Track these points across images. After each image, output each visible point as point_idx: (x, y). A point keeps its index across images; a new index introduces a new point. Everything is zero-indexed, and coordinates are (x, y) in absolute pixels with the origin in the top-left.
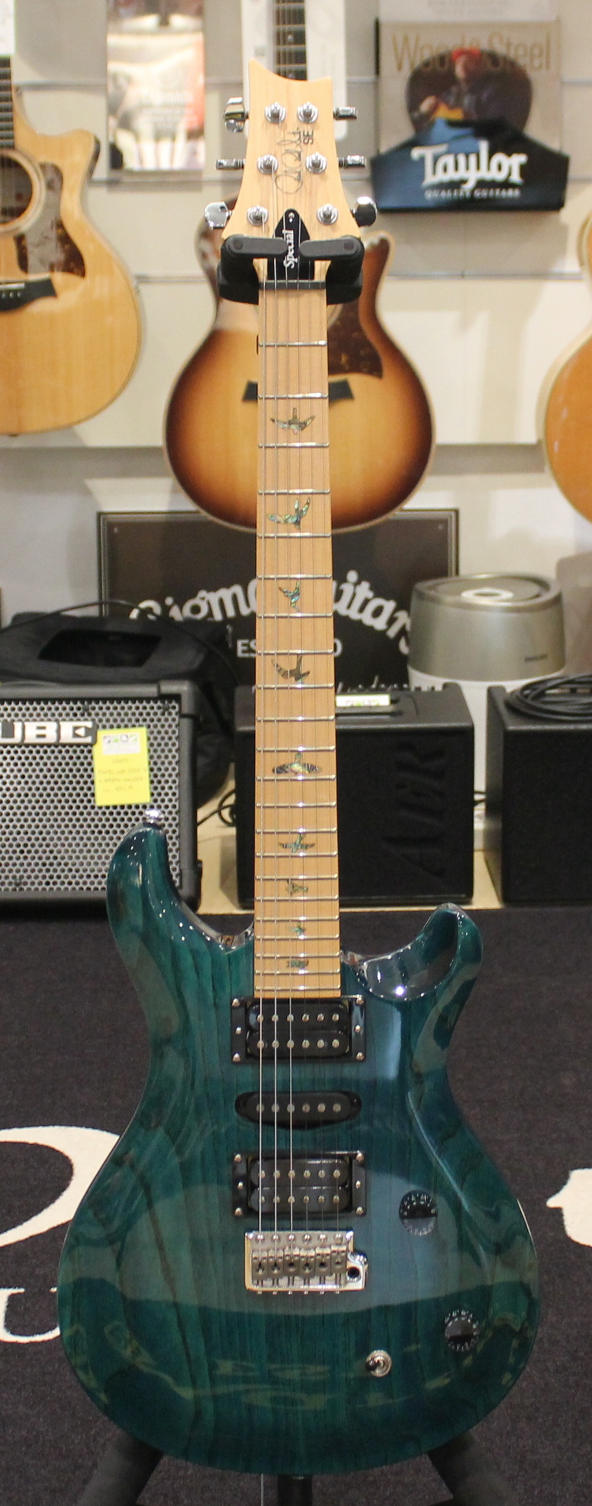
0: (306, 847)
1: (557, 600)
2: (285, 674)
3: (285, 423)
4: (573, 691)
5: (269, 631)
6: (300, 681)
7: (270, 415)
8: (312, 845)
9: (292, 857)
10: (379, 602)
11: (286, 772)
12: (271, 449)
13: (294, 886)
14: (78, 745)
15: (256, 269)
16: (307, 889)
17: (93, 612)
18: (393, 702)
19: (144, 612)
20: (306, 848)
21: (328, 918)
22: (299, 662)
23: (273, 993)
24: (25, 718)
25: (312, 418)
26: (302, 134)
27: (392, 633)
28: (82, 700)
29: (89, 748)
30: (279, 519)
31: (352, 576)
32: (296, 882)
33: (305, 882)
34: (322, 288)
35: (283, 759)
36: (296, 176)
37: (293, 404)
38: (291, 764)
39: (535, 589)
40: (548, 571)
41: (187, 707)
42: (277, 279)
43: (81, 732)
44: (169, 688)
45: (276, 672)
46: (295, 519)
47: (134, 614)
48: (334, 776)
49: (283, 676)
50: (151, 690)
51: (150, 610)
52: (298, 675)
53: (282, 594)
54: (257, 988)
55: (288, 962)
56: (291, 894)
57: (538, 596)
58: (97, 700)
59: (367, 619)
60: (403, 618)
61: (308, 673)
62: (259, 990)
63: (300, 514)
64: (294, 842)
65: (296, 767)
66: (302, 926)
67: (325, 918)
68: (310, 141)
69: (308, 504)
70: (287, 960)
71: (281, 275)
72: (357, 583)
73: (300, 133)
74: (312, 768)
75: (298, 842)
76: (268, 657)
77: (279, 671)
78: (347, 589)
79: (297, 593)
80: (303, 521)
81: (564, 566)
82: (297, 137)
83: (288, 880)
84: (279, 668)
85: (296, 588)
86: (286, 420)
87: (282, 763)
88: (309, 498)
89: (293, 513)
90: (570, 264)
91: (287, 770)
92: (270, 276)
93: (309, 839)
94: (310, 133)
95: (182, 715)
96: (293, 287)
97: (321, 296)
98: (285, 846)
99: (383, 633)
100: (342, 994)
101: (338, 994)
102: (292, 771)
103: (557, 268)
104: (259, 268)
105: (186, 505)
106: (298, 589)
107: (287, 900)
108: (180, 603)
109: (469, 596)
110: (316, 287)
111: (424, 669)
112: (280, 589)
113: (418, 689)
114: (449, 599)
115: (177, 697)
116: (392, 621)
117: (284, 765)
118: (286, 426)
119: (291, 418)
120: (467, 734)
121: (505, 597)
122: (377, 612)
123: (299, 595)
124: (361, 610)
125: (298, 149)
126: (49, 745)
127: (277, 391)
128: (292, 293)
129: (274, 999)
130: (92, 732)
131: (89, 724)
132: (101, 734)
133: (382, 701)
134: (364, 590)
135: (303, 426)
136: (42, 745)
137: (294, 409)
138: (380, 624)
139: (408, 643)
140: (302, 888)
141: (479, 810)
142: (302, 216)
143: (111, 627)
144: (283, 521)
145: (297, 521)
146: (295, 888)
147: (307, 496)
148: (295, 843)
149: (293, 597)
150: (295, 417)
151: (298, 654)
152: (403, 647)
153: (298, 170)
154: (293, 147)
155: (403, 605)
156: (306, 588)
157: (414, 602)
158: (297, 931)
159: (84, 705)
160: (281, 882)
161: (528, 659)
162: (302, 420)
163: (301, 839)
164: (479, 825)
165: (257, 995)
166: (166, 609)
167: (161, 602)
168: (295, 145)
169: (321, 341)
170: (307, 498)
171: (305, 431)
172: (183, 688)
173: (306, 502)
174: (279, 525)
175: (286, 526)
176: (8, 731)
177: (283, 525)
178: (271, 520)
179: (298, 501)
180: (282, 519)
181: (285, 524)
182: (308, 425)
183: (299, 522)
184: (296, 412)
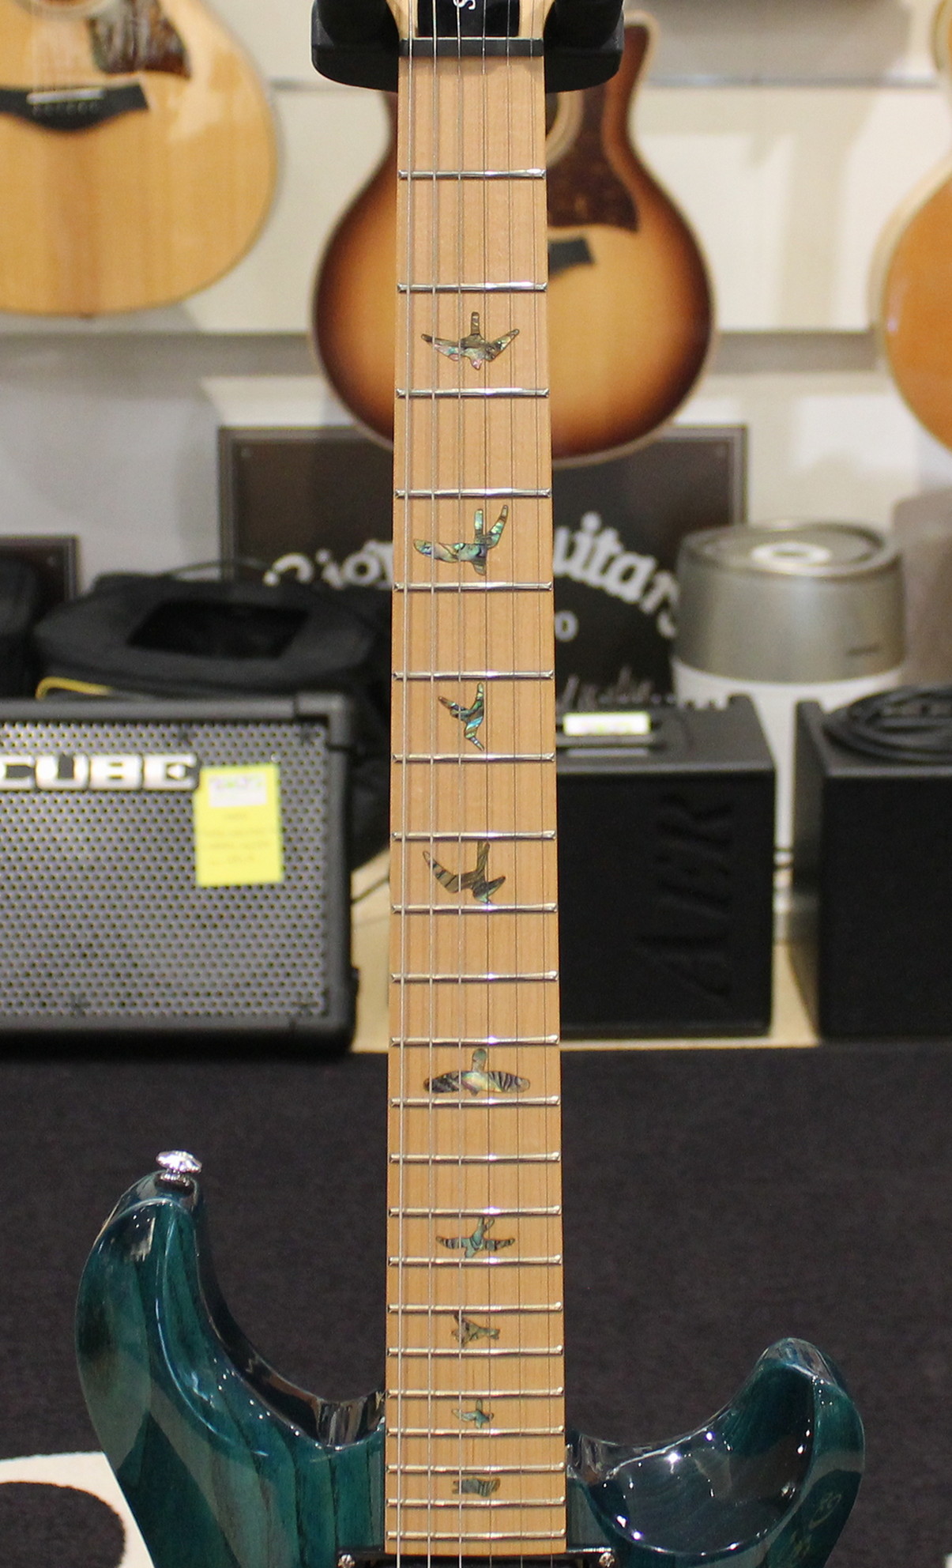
0: (496, 1245)
1: (894, 566)
2: (449, 881)
3: (455, 345)
4: (925, 711)
5: (418, 790)
6: (484, 898)
7: (422, 328)
8: (509, 1242)
9: (465, 1265)
10: (627, 560)
11: (454, 1089)
12: (424, 401)
13: (468, 1327)
14: (172, 792)
15: (395, 13)
16: (498, 1331)
17: (213, 574)
18: (654, 726)
19: (290, 575)
20: (496, 1249)
21: (540, 1392)
22: (483, 857)
23: (423, 1544)
24: (91, 751)
25: (513, 334)
27: (649, 604)
28: (179, 722)
29: (187, 796)
30: (442, 551)
31: (591, 521)
32: (470, 1317)
33: (492, 1318)
34: (536, 55)
35: (447, 1062)
37: (473, 302)
38: (464, 1073)
39: (859, 547)
40: (879, 519)
41: (339, 731)
42: (437, 36)
43: (177, 772)
44: (312, 704)
45: (433, 877)
46: (475, 552)
47: (271, 579)
48: (555, 1098)
49: (446, 886)
50: (282, 707)
51: (293, 571)
52: (480, 884)
53: (448, 711)
54: (391, 1534)
55: (456, 1483)
56: (464, 1344)
57: (865, 557)
58: (201, 722)
59: (612, 584)
60: (666, 585)
61: (502, 880)
62: (394, 1539)
63: (485, 541)
64: (470, 1235)
65: (475, 1079)
66: (485, 1410)
67: (533, 1392)
69: (503, 518)
70: (455, 1478)
71: (447, 28)
72: (599, 532)
74: (508, 1081)
75: (477, 1235)
76: (415, 846)
77: (439, 876)
78: (584, 540)
79: (479, 711)
80: (492, 556)
81: (905, 511)
83: (455, 1313)
84: (438, 869)
85: (477, 700)
86: (456, 340)
87: (443, 1070)
88: (505, 507)
89: (471, 539)
90: (917, 64)
91: (454, 1083)
92: (424, 28)
93: (501, 1229)
95: (330, 747)
96: (471, 52)
97: (531, 69)
98: (450, 1243)
99: (634, 608)
100: (569, 1546)
101: (561, 1547)
102: (466, 1086)
103: (896, 71)
104: (399, 11)
105: (342, 418)
106: (481, 700)
107: (456, 1356)
108: (339, 559)
109: (764, 555)
110: (523, 50)
111: (699, 663)
112: (443, 701)
113: (690, 705)
114: (735, 561)
115: (322, 720)
116: (648, 587)
117: (449, 1075)
118: (456, 350)
119: (467, 334)
120: (766, 781)
121: (818, 557)
122: (628, 575)
123: (482, 713)
124: (605, 569)
126: (128, 792)
127: (460, 270)
128: (469, 63)
129: (427, 1556)
130: (193, 772)
131: (189, 760)
132: (208, 775)
133: (636, 724)
134: (609, 542)
135: (493, 351)
136: (116, 792)
137: (474, 314)
138: (630, 592)
139: (674, 620)
140: (486, 1330)
141: (782, 879)
143: (239, 595)
144: (448, 557)
145: (478, 555)
146: (472, 1331)
147: (501, 502)
148: (472, 1238)
149: (468, 718)
150: (475, 333)
151: (480, 840)
152: (666, 627)
155: (666, 563)
156: (499, 699)
157: (683, 565)
158: (475, 1419)
159: (182, 731)
160: (442, 1318)
161: (854, 652)
162: (491, 339)
163: (485, 1228)
164: (782, 905)
165: (389, 1548)
166: (318, 569)
167: (311, 555)
169: (533, 168)
170: (501, 507)
171: (497, 360)
172: (333, 705)
173: (498, 516)
174: (441, 562)
175: (456, 565)
176: (66, 768)
177: (449, 562)
178: (423, 554)
179: (481, 512)
180: (447, 552)
181: (455, 560)
182: (504, 348)
183: (484, 557)
184: (478, 321)
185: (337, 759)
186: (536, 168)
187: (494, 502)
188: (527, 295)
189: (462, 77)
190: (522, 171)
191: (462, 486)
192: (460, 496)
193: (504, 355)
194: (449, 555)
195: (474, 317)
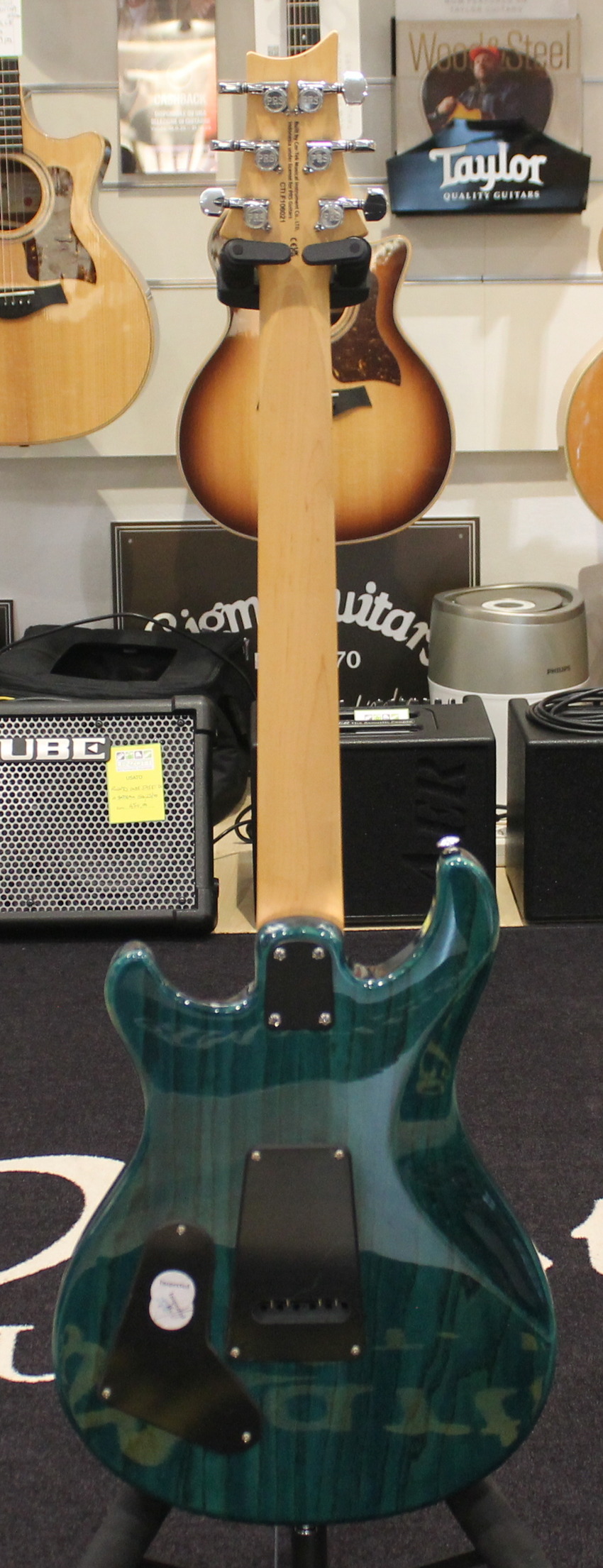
1: (580, 611)
10: (398, 613)
17: (108, 624)
18: (412, 716)
19: (159, 625)
24: (37, 734)
27: (412, 644)
28: (95, 716)
29: (102, 764)
31: (371, 587)
39: (558, 599)
40: (570, 581)
41: (202, 722)
43: (94, 748)
44: (183, 703)
47: (149, 627)
50: (165, 705)
51: (165, 622)
57: (560, 606)
58: (110, 716)
59: (386, 630)
60: (423, 630)
72: (376, 594)
78: (366, 600)
81: (586, 574)
90: (591, 266)
95: (196, 731)
99: (403, 644)
103: (579, 271)
105: (202, 515)
108: (197, 617)
109: (489, 606)
111: (445, 682)
113: (438, 702)
114: (469, 610)
115: (192, 712)
116: (411, 632)
120: (489, 749)
121: (526, 607)
122: (397, 624)
124: (380, 621)
126: (61, 762)
130: (105, 748)
131: (102, 740)
132: (115, 750)
133: (401, 714)
134: (383, 601)
136: (54, 762)
138: (399, 635)
139: (428, 655)
141: (501, 825)
143: (126, 640)
152: (423, 659)
155: (422, 616)
157: (434, 613)
159: (96, 721)
161: (550, 671)
164: (501, 840)
166: (181, 621)
167: (177, 614)
172: (198, 703)
176: (19, 747)
185: (201, 738)
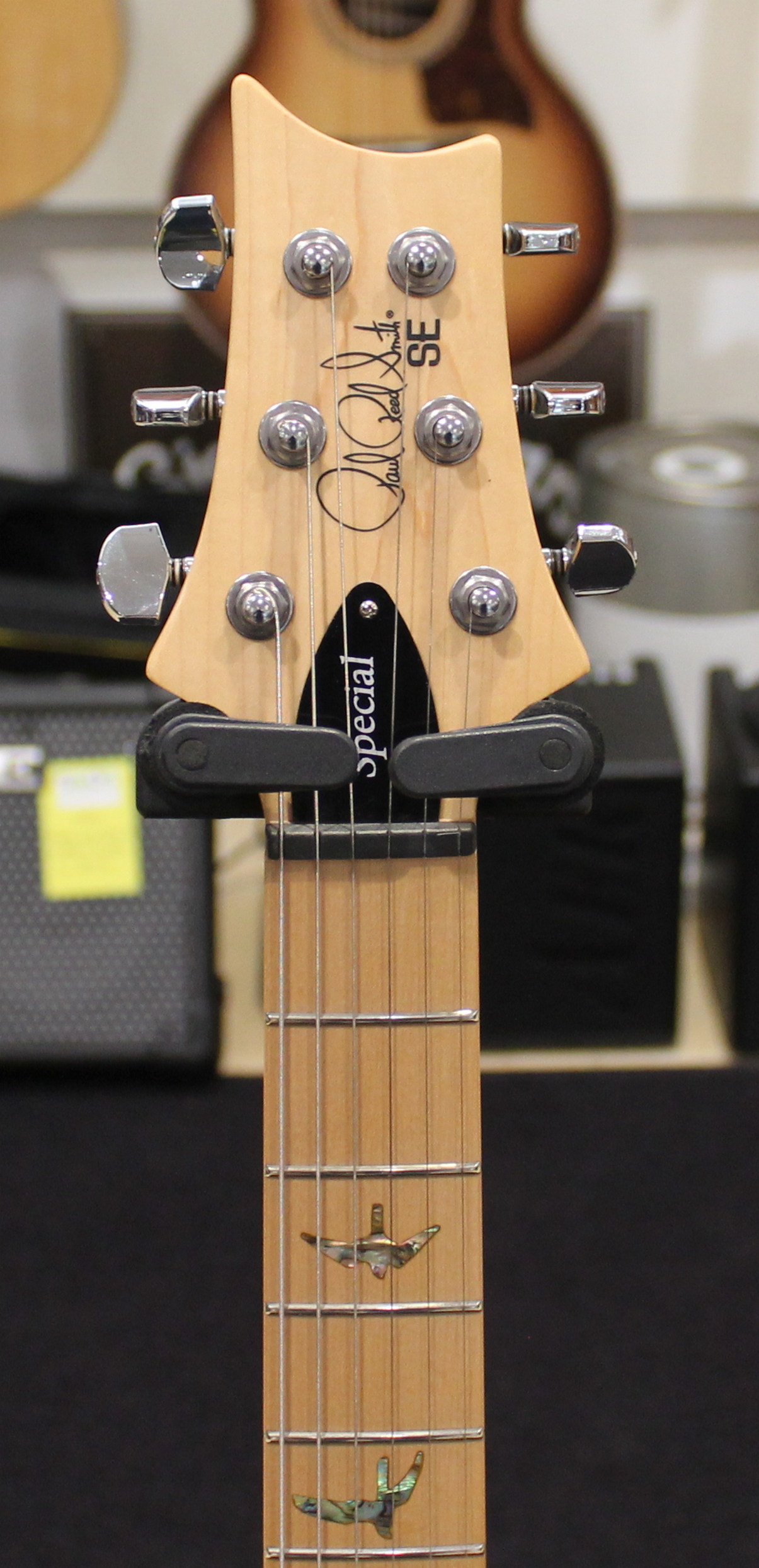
3: (348, 1247)
7: (301, 1225)
25: (430, 1231)
26: (402, 331)
30: (332, 1509)
34: (465, 855)
36: (382, 470)
37: (376, 1191)
42: (321, 825)
46: (377, 1510)
63: (391, 1497)
68: (431, 355)
69: (416, 1468)
73: (395, 326)
80: (401, 1515)
82: (389, 339)
86: (350, 1240)
88: (419, 1454)
92: (301, 816)
94: (430, 330)
96: (371, 850)
97: (459, 871)
109: (671, 470)
118: (350, 1254)
119: (366, 1232)
125: (392, 382)
127: (355, 1151)
130: (39, 771)
135: (401, 1255)
137: (375, 1206)
142: (404, 607)
144: (340, 1516)
145: (381, 1515)
147: (414, 1448)
150: (377, 1231)
153: (389, 452)
154: (372, 374)
162: (399, 1238)
168: (378, 367)
169: (461, 1009)
170: (415, 1454)
171: (409, 1266)
173: (411, 1463)
174: (330, 1524)
175: (352, 1526)
177: (340, 1522)
178: (305, 1512)
179: (386, 1461)
180: (339, 1510)
181: (350, 1520)
182: (418, 1250)
183: (390, 1516)
184: (382, 1213)
186: (465, 1009)
187: (403, 1447)
188: (451, 1179)
189: (358, 883)
190: (444, 1015)
191: (359, 1429)
192: (356, 1441)
193: (418, 1260)
194: (342, 1515)
195: (376, 1211)
